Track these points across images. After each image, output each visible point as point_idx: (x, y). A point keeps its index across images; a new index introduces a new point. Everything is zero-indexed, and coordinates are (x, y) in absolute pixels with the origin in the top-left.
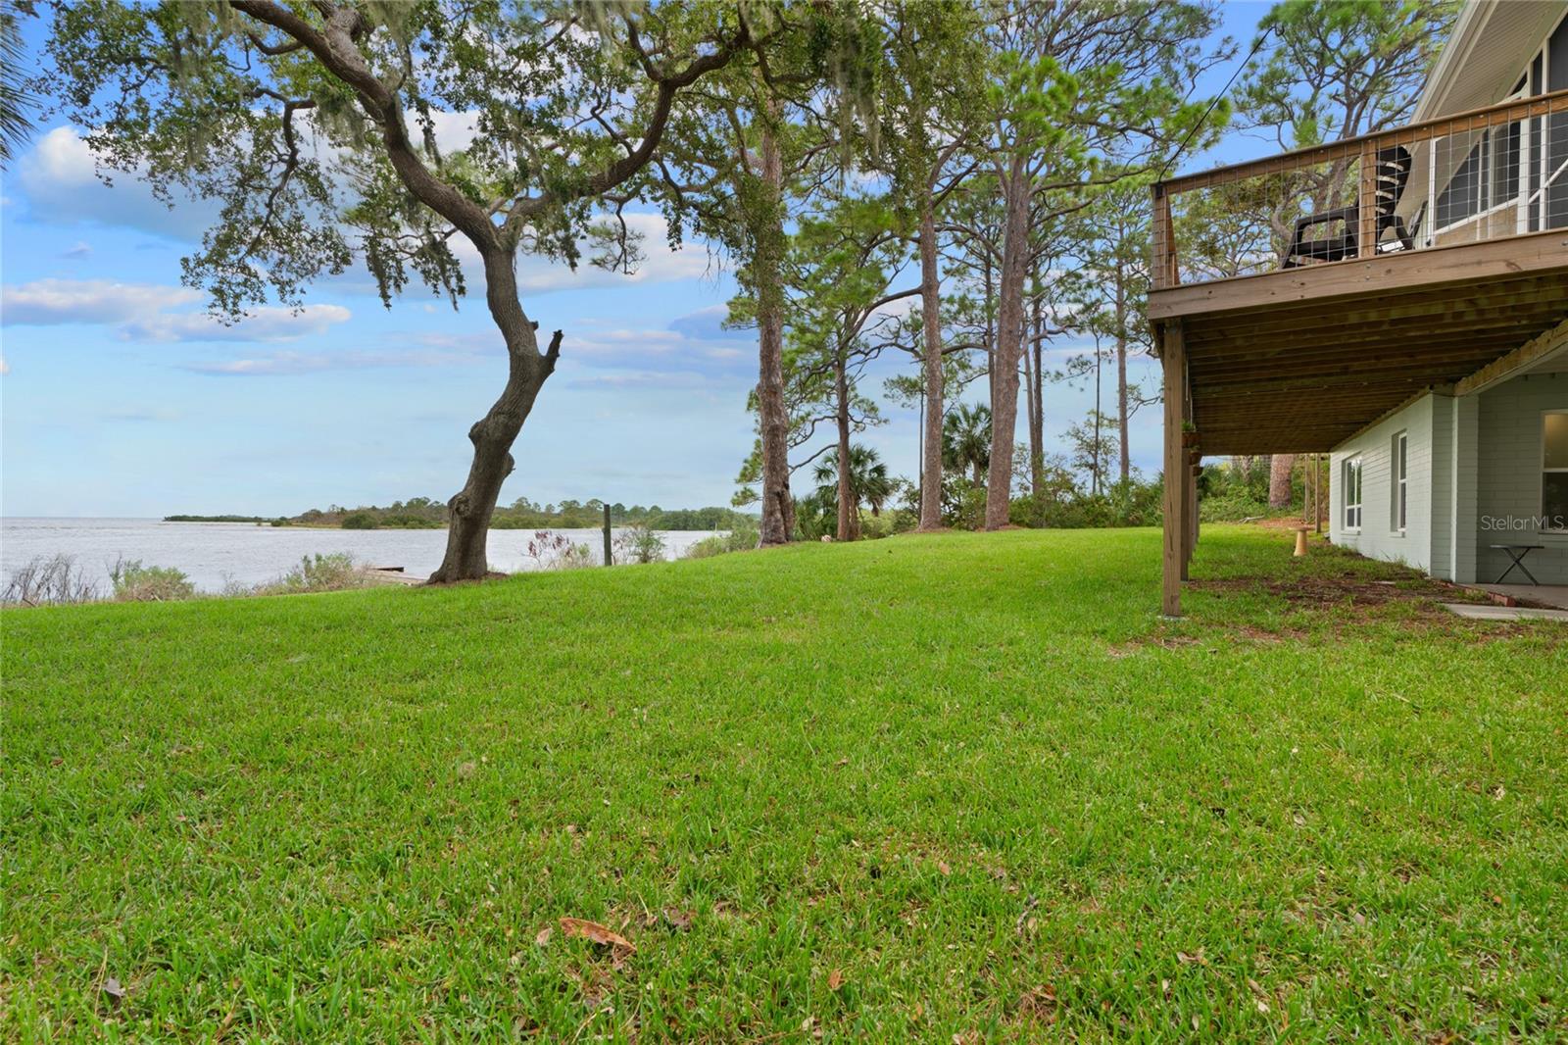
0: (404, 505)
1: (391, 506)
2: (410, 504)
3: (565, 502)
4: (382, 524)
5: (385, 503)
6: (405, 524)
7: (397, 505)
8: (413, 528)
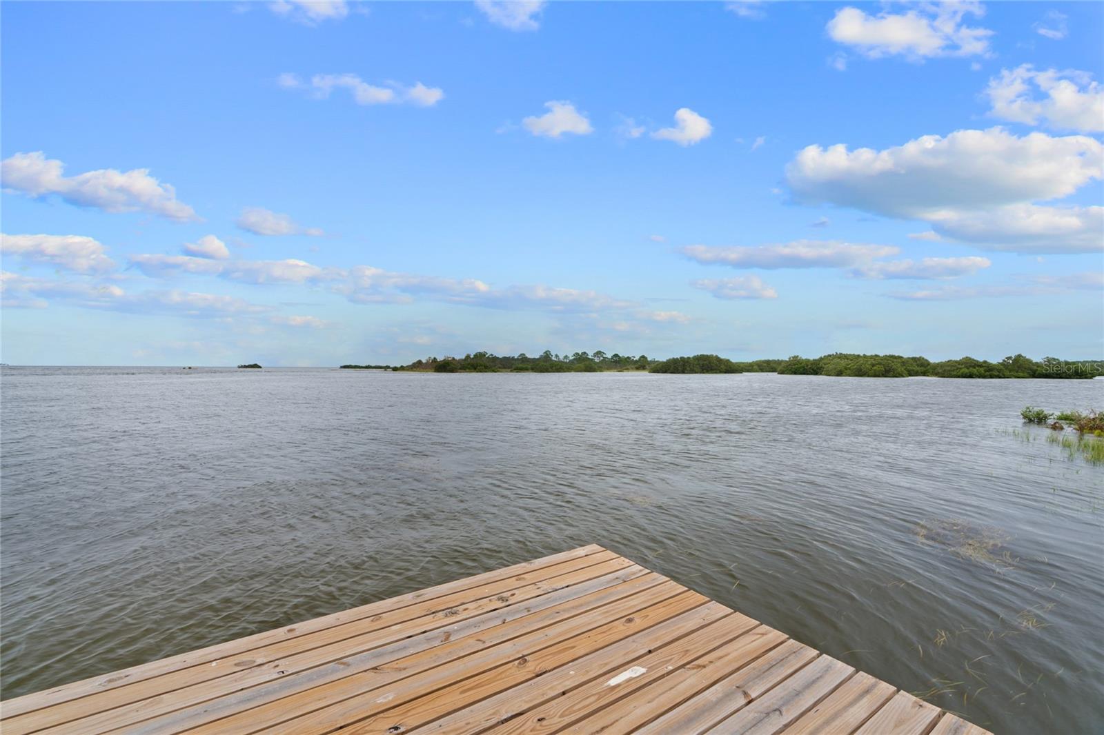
0: (472, 356)
1: (464, 357)
2: (476, 356)
3: (577, 353)
4: (460, 369)
5: (460, 356)
6: (475, 369)
7: (468, 356)
8: (481, 372)
